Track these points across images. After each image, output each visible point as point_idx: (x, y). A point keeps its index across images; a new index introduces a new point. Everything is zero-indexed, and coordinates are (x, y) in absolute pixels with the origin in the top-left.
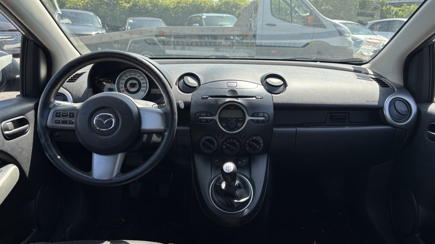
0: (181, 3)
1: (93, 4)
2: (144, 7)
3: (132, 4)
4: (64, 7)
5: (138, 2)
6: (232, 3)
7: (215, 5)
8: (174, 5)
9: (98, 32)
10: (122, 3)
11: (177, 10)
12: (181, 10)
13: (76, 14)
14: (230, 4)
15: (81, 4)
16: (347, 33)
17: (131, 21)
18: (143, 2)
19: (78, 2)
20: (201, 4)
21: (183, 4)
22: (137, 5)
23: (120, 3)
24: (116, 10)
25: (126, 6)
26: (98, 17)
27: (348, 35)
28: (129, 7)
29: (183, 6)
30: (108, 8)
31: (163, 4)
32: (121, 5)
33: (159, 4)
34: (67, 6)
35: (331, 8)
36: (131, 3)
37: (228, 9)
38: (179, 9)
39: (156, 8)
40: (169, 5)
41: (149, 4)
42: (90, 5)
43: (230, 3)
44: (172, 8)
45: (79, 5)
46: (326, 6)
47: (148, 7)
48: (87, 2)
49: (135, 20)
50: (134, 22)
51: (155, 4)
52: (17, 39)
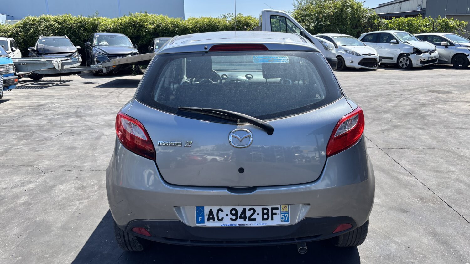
0: (198, 23)
1: (122, 26)
2: (167, 28)
3: (155, 26)
4: (97, 30)
5: (161, 24)
6: (243, 22)
7: (228, 24)
8: (193, 24)
9: (132, 51)
10: (147, 25)
11: (196, 29)
12: (199, 29)
13: (112, 37)
14: (241, 23)
15: (111, 27)
16: (332, 47)
17: (158, 41)
18: (165, 24)
19: (109, 25)
20: (216, 23)
21: (200, 24)
22: (160, 26)
23: (145, 25)
24: (143, 31)
25: (150, 27)
26: (129, 39)
27: (332, 48)
28: (153, 28)
29: (200, 25)
30: (135, 30)
31: (183, 24)
32: (146, 26)
33: (179, 25)
34: (100, 29)
35: (329, 23)
36: (155, 24)
37: (239, 27)
38: (197, 29)
39: (177, 28)
40: (188, 25)
41: (171, 25)
42: (119, 28)
43: (241, 21)
44: (191, 28)
45: (110, 28)
46: (325, 21)
47: (170, 28)
48: (117, 25)
49: (162, 40)
50: (161, 42)
51: (175, 25)
52: (75, 61)
